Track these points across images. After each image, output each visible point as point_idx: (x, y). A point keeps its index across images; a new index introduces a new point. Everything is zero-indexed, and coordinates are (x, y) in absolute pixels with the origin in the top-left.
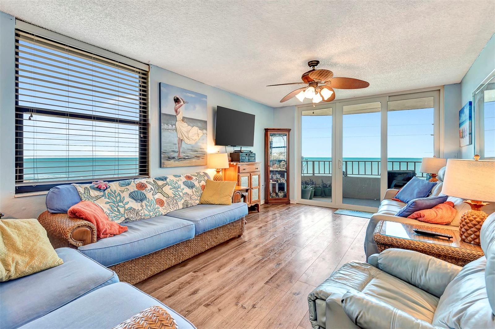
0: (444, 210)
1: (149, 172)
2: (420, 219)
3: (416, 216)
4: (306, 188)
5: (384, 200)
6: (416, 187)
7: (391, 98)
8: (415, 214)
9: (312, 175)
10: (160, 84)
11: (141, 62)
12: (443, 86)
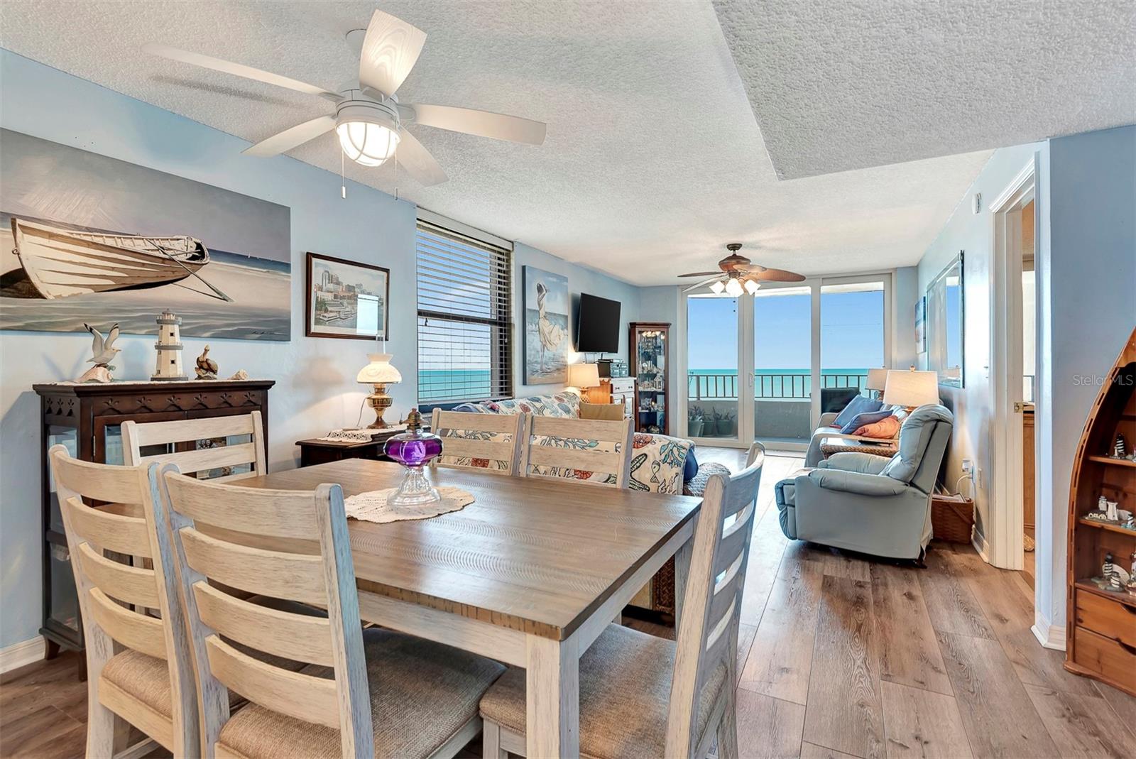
0: (888, 424)
1: (513, 391)
2: (864, 434)
3: (861, 432)
4: (693, 419)
5: (819, 427)
6: (861, 408)
7: (825, 281)
8: (859, 431)
9: (696, 399)
10: (524, 268)
11: (496, 236)
12: (896, 269)
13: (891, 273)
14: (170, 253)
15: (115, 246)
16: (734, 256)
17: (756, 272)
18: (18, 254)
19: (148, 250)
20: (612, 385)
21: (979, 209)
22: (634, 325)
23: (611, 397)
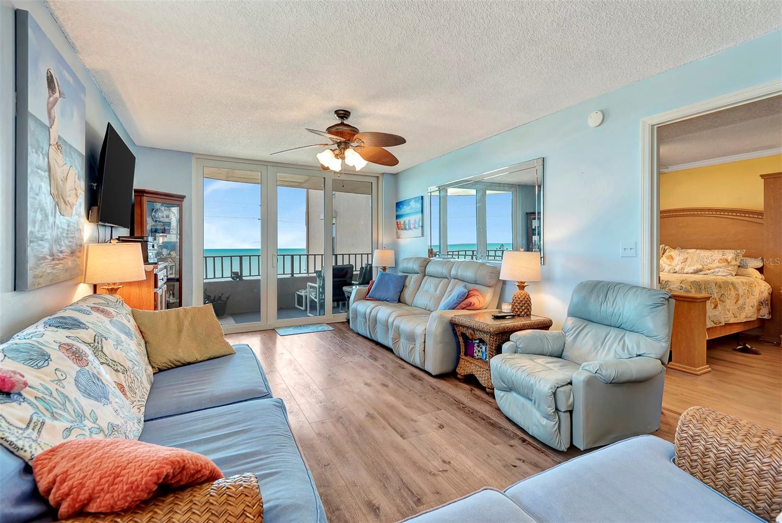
12: (383, 174)
13: (378, 177)
16: (342, 124)
20: (156, 275)
21: (603, 123)
22: (141, 193)
23: (156, 294)
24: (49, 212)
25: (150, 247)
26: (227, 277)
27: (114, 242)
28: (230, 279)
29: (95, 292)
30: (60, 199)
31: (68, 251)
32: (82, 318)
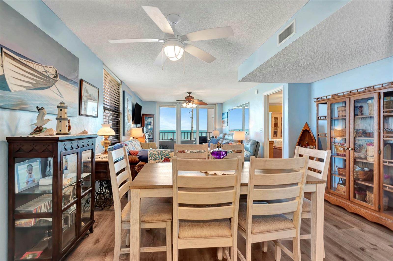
1: (121, 138)
6: (214, 141)
10: (124, 91)
11: (118, 78)
12: (217, 103)
13: (216, 105)
14: (49, 74)
15: (33, 68)
16: (189, 96)
17: (196, 101)
18: (3, 67)
19: (43, 71)
20: (145, 136)
21: (258, 93)
22: (143, 114)
23: (145, 140)
24: (127, 123)
25: (144, 129)
26: (169, 139)
27: (137, 128)
28: (170, 140)
29: (133, 138)
30: (128, 120)
31: (129, 130)
32: (132, 141)
